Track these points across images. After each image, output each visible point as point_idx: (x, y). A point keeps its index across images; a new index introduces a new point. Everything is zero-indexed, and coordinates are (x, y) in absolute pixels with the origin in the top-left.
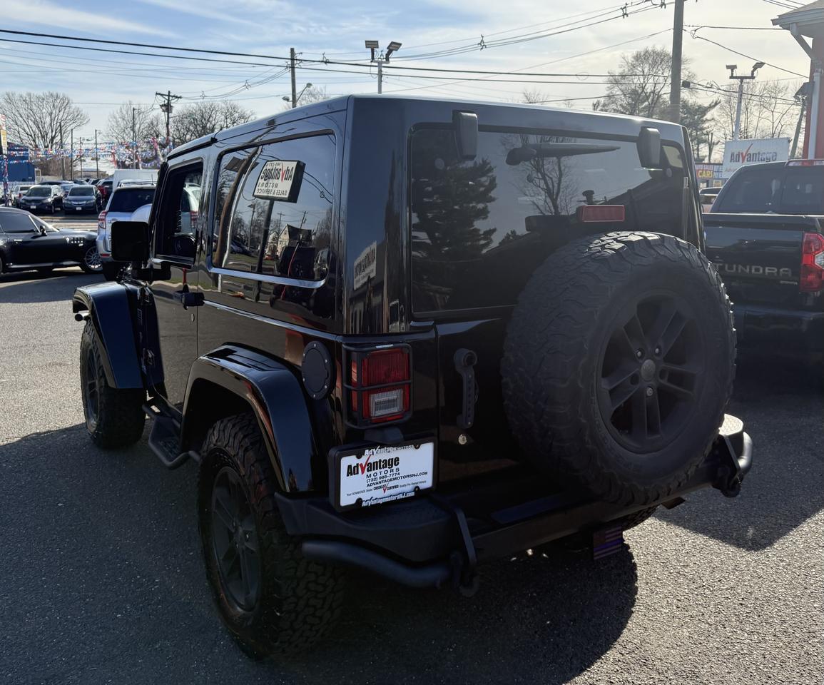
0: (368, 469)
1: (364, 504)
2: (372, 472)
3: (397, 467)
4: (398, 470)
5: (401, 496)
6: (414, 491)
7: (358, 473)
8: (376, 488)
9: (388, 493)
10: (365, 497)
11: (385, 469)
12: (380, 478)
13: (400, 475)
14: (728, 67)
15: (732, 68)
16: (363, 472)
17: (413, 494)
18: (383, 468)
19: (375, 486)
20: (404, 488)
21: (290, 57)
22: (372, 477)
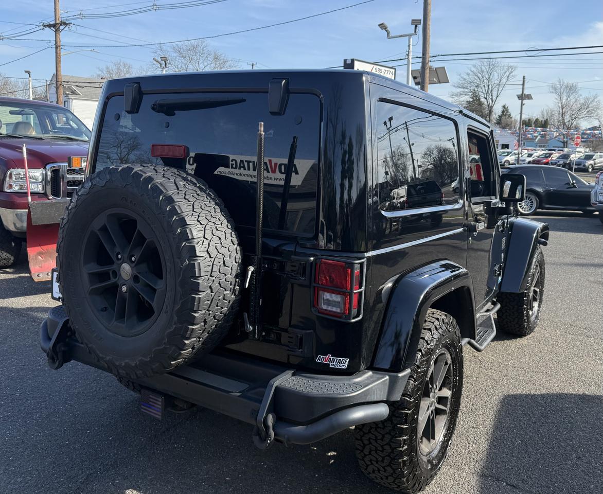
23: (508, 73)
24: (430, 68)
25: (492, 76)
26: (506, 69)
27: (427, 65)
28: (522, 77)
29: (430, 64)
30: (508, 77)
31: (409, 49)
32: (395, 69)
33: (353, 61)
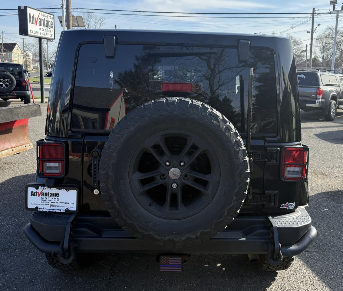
0: (42, 195)
1: (39, 210)
2: (44, 197)
3: (58, 197)
4: (58, 199)
5: (58, 211)
6: (66, 210)
7: (36, 196)
8: (46, 204)
9: (52, 208)
10: (40, 207)
11: (51, 197)
12: (49, 200)
13: (59, 202)
16: (39, 196)
17: (65, 211)
18: (50, 196)
19: (46, 203)
20: (61, 208)
21: (312, 13)
22: (44, 199)
23: (100, 22)
24: (73, 16)
25: (90, 22)
26: (98, 18)
27: (71, 14)
28: (115, 26)
29: (72, 14)
30: (100, 24)
31: (63, 3)
32: (54, 15)
33: (26, 7)
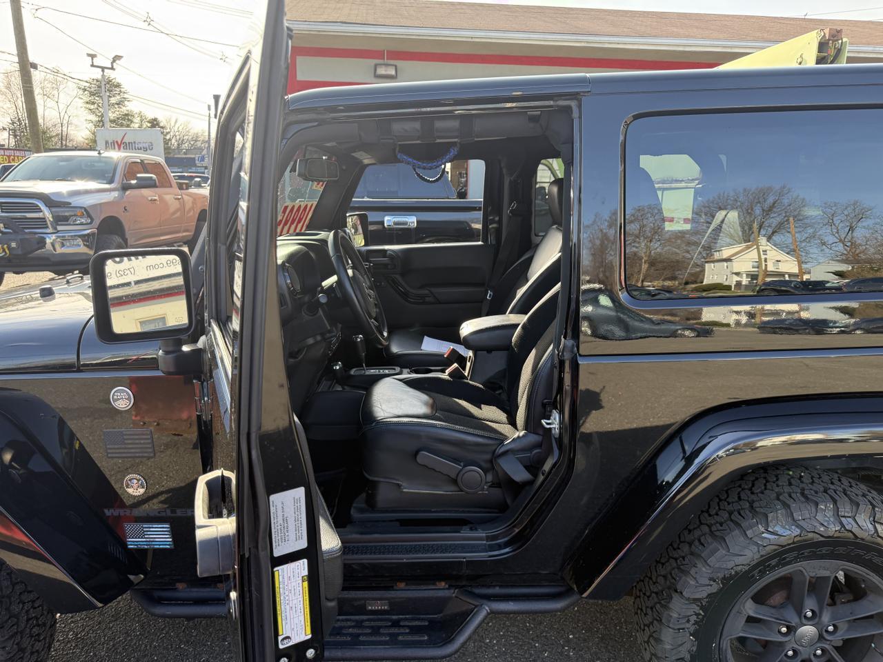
14: (89, 55)
15: (93, 56)
